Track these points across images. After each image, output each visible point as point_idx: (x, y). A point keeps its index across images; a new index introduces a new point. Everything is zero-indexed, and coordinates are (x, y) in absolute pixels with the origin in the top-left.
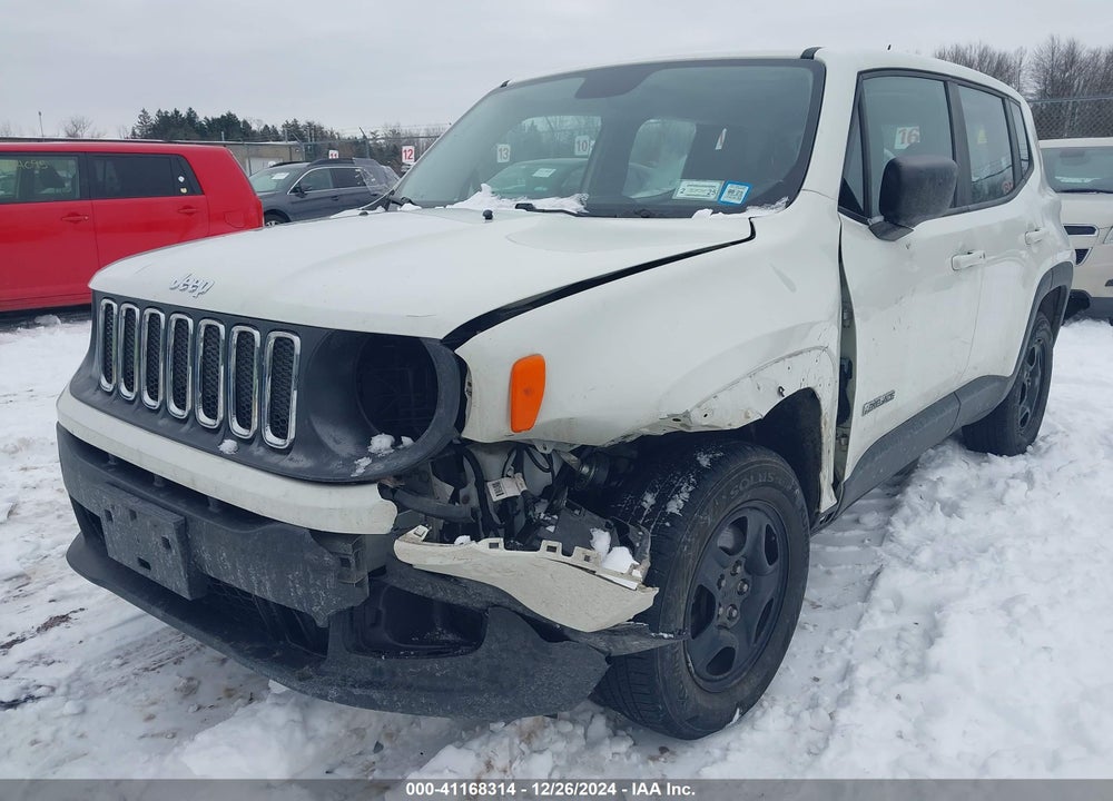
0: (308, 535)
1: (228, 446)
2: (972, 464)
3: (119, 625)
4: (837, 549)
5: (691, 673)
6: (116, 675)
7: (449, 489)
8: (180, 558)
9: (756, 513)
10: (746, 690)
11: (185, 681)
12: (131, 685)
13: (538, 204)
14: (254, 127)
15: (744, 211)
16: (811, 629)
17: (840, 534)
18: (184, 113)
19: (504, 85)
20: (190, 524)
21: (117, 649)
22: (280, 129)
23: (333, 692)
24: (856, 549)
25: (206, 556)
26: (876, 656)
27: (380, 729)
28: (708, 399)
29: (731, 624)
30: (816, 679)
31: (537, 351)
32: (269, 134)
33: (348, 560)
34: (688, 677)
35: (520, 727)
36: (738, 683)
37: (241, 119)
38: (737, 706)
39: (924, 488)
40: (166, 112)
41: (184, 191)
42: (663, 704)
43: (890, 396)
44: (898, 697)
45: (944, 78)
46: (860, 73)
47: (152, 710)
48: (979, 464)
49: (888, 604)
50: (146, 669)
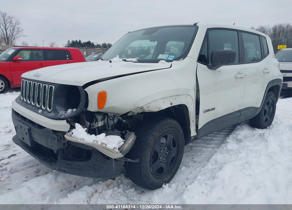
0: (51, 131)
1: (40, 111)
2: (251, 131)
3: (27, 157)
4: (206, 149)
5: (151, 172)
6: (22, 168)
7: (89, 123)
8: (29, 137)
9: (170, 134)
10: (167, 179)
11: (37, 170)
12: (25, 170)
13: (127, 60)
14: (95, 44)
15: (172, 62)
16: (192, 167)
17: (209, 146)
18: (78, 41)
19: (129, 32)
20: (31, 129)
21: (24, 162)
22: (101, 45)
23: (57, 168)
24: (211, 149)
25: (34, 136)
26: (205, 174)
27: (76, 182)
28: (148, 104)
29: (163, 162)
30: (188, 179)
31: (104, 90)
32: (98, 46)
33: (61, 138)
34: (151, 173)
35: (106, 183)
36: (165, 177)
37: (92, 42)
38: (164, 182)
39: (234, 135)
40: (74, 41)
41: (68, 59)
42: (144, 179)
43: (214, 109)
44: (206, 184)
45: (237, 31)
46: (208, 29)
47: (28, 176)
48: (253, 131)
49: (213, 162)
50: (29, 167)
